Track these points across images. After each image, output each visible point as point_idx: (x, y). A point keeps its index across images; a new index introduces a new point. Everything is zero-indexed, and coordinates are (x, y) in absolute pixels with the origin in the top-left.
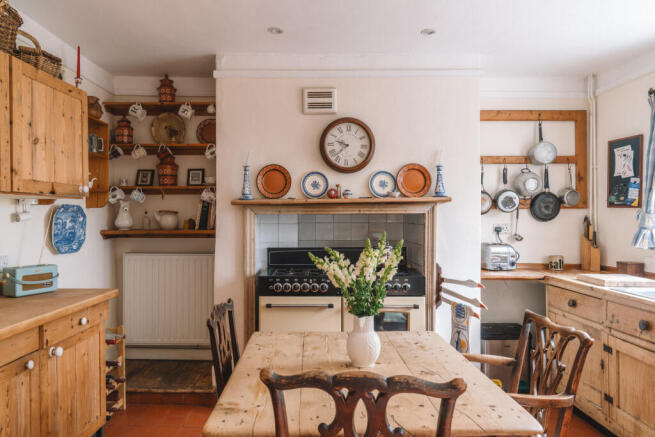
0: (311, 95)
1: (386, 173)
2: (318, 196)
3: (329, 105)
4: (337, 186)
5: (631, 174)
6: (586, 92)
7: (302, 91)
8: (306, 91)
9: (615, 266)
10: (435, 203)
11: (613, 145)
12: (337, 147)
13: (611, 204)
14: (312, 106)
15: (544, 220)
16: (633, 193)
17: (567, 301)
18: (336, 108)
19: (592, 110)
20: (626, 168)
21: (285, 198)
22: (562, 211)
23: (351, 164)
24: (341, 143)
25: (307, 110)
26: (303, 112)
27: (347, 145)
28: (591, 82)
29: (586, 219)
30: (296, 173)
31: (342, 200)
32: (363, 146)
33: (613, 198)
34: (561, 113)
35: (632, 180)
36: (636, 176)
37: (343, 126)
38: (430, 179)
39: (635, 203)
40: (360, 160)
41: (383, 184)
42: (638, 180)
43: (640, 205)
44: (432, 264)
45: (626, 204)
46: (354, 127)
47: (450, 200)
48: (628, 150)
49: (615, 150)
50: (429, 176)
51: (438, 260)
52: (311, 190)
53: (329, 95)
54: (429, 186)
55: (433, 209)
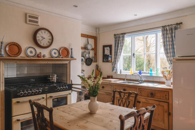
0: (30, 16)
1: (56, 49)
2: (33, 57)
3: (37, 22)
4: (40, 53)
5: (109, 54)
6: (96, 32)
7: (26, 14)
8: (28, 15)
9: (106, 77)
10: (70, 60)
11: (104, 47)
12: (41, 38)
13: (103, 61)
14: (30, 21)
15: (89, 65)
16: (110, 59)
17: (102, 87)
18: (39, 24)
19: (98, 37)
20: (108, 53)
21: (19, 57)
22: (92, 63)
23: (45, 45)
24: (42, 37)
25: (28, 22)
26: (26, 22)
27: (44, 38)
28: (98, 29)
29: (97, 65)
30: (24, 46)
31: (42, 58)
32: (49, 39)
33: (105, 60)
34: (92, 36)
35: (109, 56)
36: (110, 55)
37: (43, 31)
38: (69, 52)
39: (110, 61)
40: (48, 44)
41: (55, 53)
42: (111, 56)
43: (111, 62)
44: (70, 80)
45: (108, 61)
46: (47, 32)
47: (76, 59)
48: (108, 48)
49: (105, 48)
50: (69, 51)
51: (71, 78)
52: (29, 54)
53: (37, 18)
54: (69, 55)
55: (70, 62)
